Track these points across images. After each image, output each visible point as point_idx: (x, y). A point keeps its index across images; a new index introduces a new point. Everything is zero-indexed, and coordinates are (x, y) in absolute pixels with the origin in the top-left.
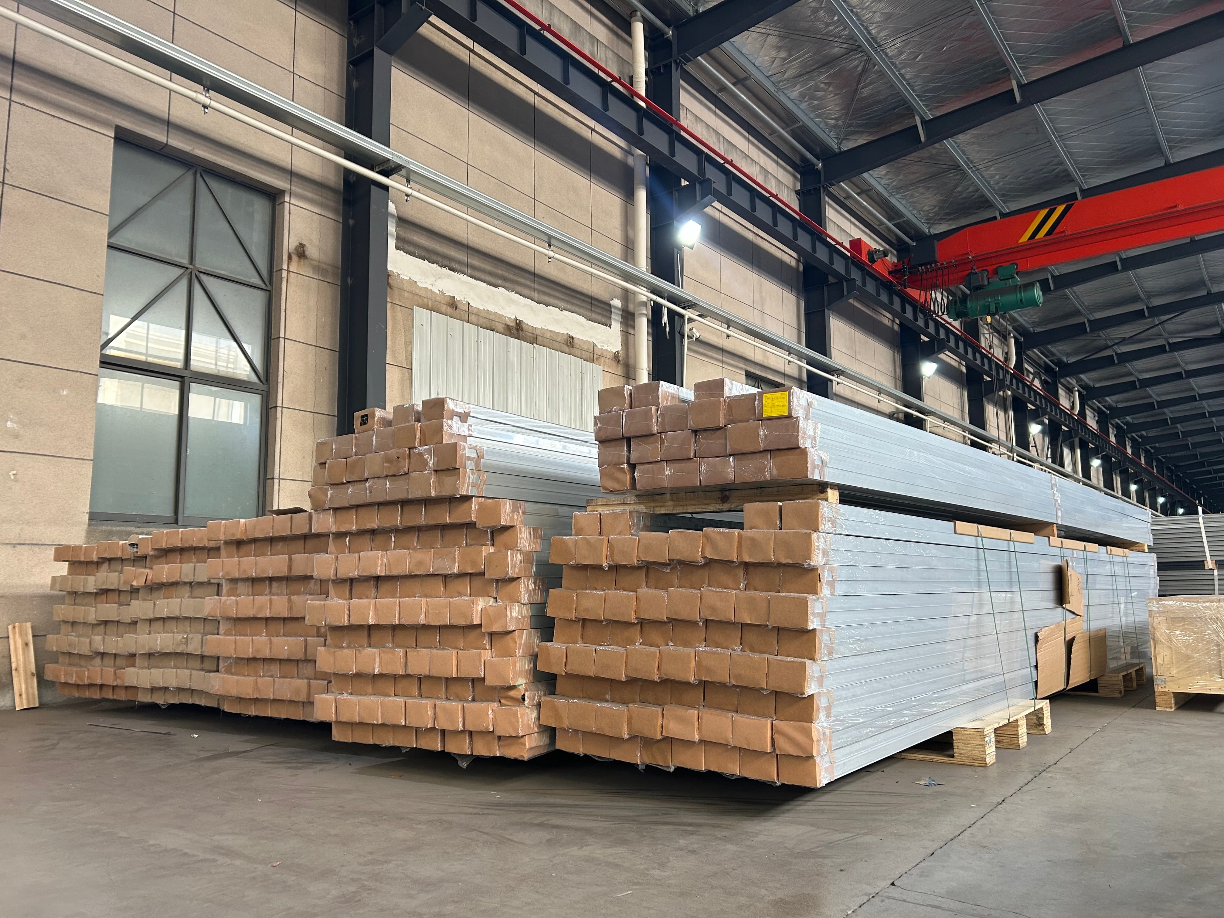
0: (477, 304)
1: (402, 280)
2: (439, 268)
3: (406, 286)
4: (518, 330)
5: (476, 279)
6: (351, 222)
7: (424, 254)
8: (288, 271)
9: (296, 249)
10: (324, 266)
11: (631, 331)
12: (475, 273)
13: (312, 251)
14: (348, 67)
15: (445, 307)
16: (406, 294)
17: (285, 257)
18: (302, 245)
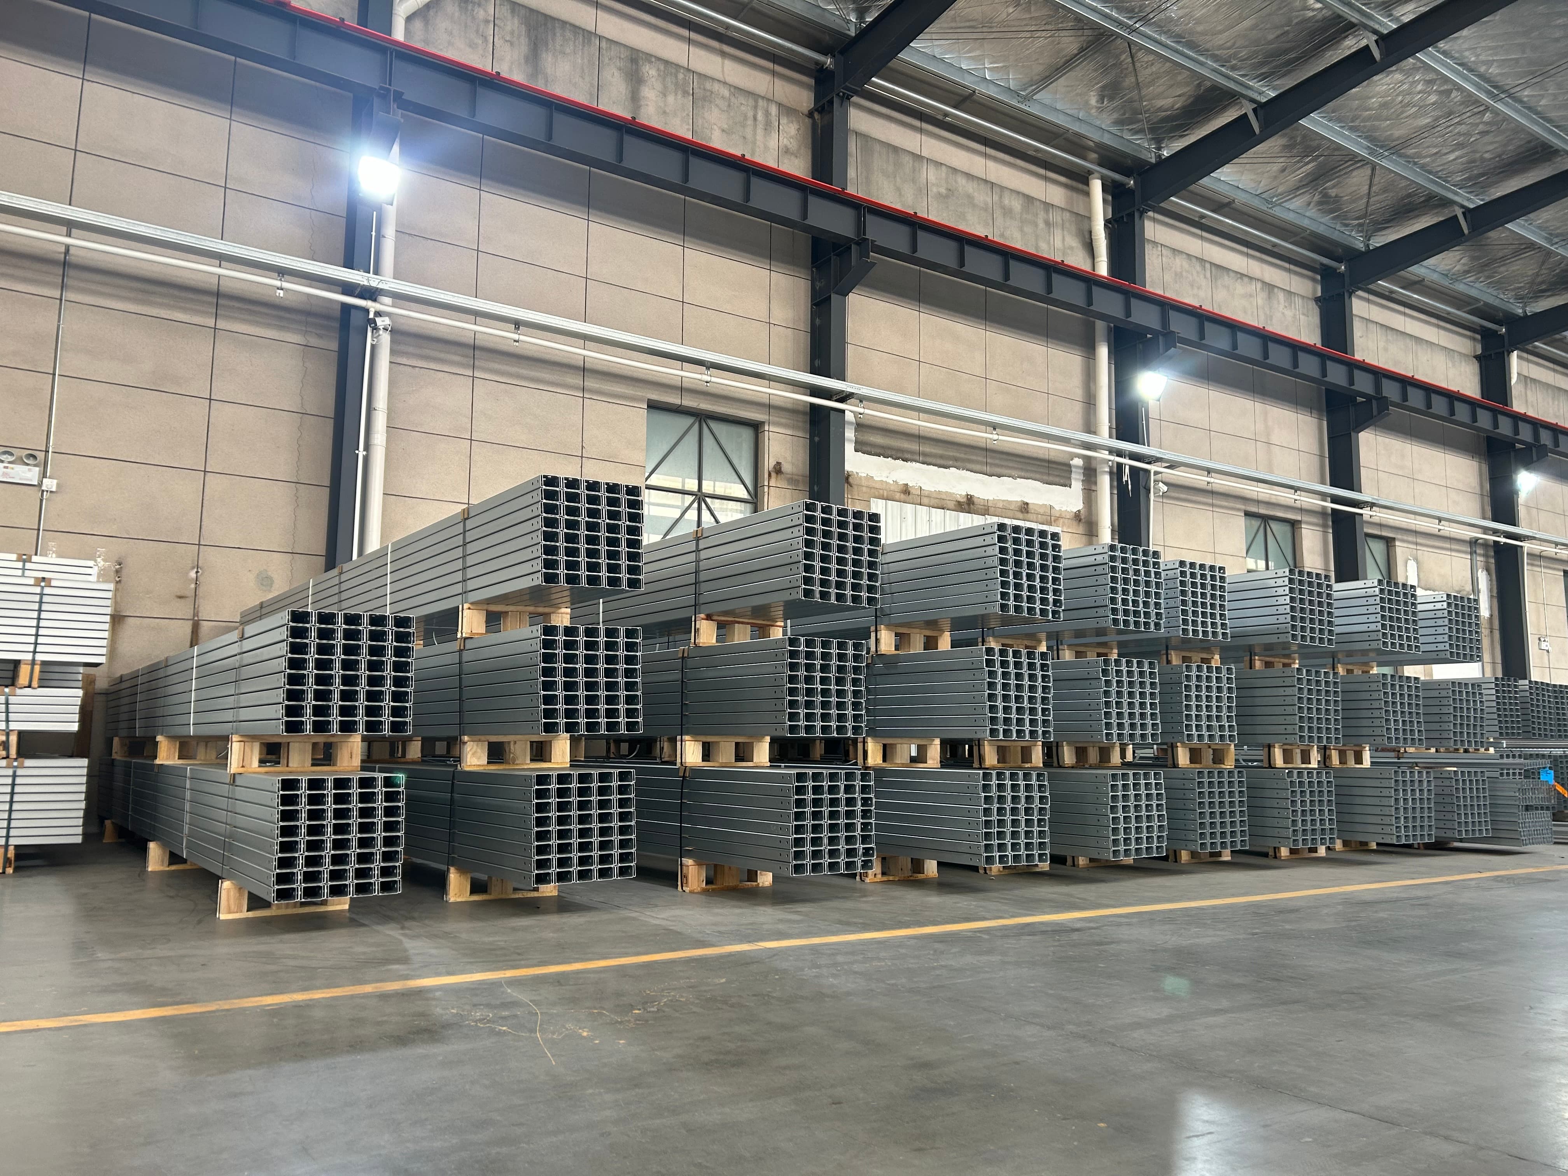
0: (929, 486)
1: (861, 478)
2: (893, 461)
3: (864, 483)
4: (969, 504)
5: (928, 464)
6: (817, 439)
7: (878, 451)
8: (769, 486)
9: (774, 467)
10: (797, 477)
11: (1093, 488)
12: (926, 459)
13: (787, 467)
14: (812, 308)
15: (898, 494)
16: (864, 489)
17: (766, 476)
18: (779, 464)
